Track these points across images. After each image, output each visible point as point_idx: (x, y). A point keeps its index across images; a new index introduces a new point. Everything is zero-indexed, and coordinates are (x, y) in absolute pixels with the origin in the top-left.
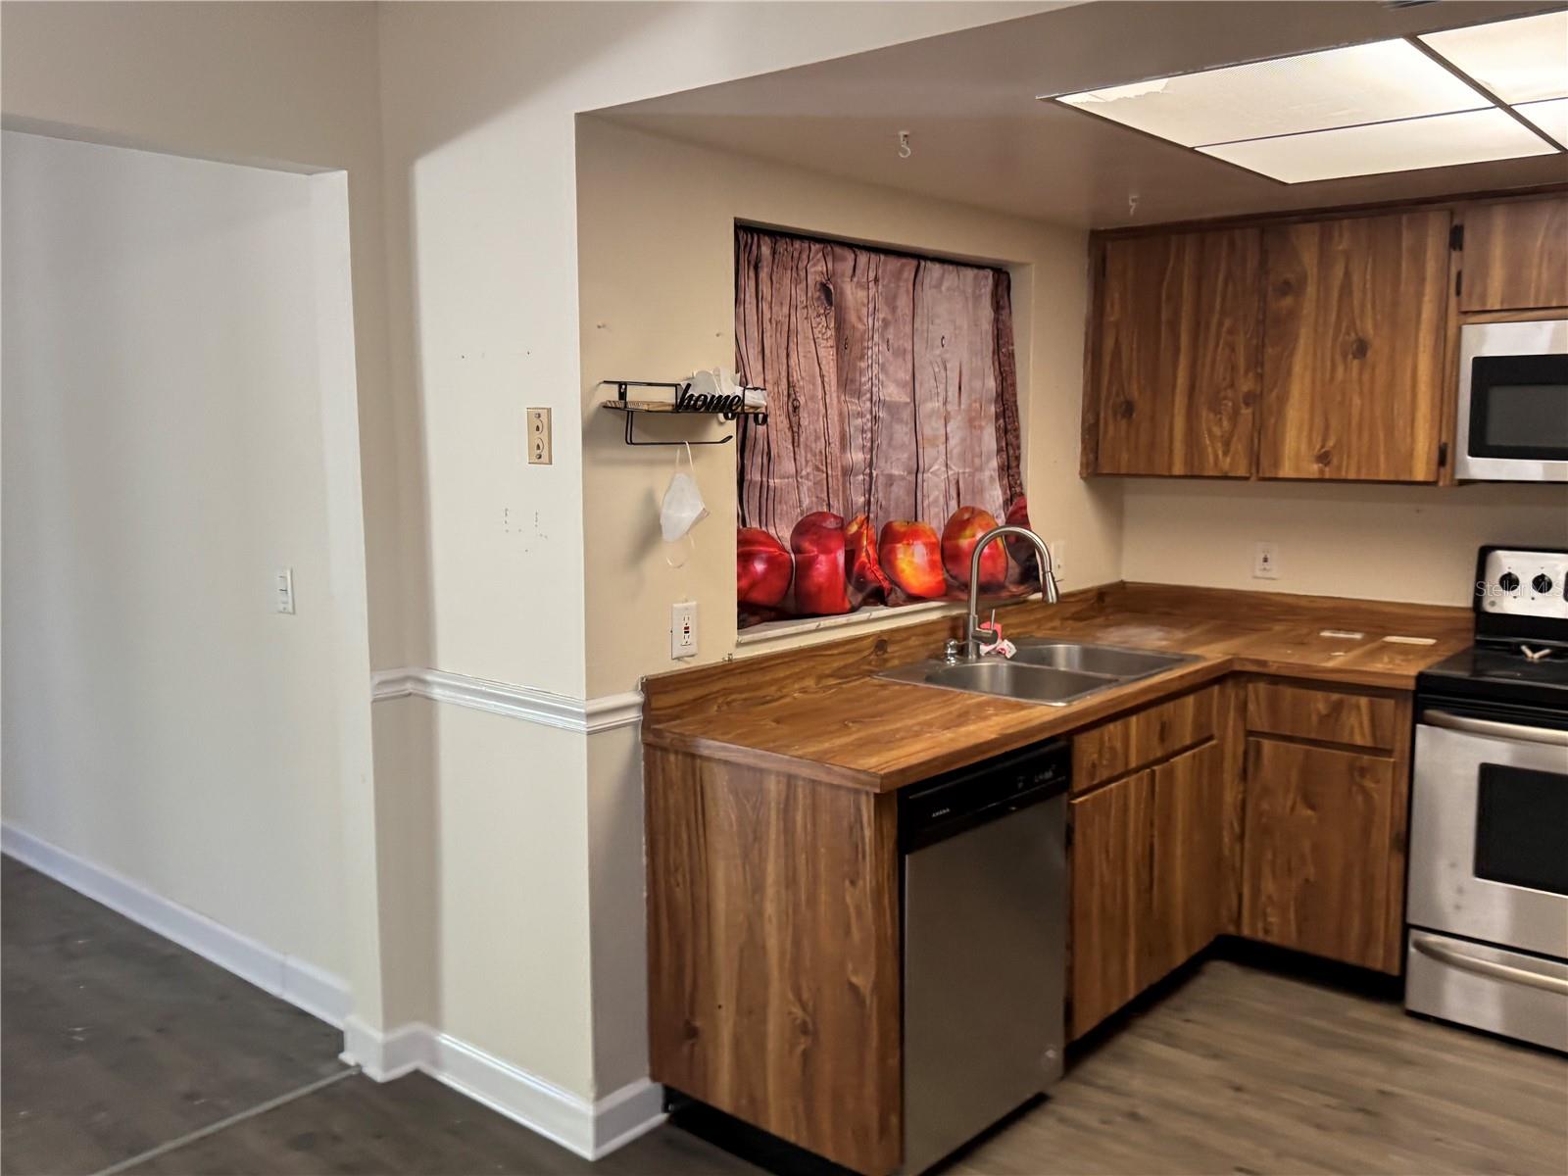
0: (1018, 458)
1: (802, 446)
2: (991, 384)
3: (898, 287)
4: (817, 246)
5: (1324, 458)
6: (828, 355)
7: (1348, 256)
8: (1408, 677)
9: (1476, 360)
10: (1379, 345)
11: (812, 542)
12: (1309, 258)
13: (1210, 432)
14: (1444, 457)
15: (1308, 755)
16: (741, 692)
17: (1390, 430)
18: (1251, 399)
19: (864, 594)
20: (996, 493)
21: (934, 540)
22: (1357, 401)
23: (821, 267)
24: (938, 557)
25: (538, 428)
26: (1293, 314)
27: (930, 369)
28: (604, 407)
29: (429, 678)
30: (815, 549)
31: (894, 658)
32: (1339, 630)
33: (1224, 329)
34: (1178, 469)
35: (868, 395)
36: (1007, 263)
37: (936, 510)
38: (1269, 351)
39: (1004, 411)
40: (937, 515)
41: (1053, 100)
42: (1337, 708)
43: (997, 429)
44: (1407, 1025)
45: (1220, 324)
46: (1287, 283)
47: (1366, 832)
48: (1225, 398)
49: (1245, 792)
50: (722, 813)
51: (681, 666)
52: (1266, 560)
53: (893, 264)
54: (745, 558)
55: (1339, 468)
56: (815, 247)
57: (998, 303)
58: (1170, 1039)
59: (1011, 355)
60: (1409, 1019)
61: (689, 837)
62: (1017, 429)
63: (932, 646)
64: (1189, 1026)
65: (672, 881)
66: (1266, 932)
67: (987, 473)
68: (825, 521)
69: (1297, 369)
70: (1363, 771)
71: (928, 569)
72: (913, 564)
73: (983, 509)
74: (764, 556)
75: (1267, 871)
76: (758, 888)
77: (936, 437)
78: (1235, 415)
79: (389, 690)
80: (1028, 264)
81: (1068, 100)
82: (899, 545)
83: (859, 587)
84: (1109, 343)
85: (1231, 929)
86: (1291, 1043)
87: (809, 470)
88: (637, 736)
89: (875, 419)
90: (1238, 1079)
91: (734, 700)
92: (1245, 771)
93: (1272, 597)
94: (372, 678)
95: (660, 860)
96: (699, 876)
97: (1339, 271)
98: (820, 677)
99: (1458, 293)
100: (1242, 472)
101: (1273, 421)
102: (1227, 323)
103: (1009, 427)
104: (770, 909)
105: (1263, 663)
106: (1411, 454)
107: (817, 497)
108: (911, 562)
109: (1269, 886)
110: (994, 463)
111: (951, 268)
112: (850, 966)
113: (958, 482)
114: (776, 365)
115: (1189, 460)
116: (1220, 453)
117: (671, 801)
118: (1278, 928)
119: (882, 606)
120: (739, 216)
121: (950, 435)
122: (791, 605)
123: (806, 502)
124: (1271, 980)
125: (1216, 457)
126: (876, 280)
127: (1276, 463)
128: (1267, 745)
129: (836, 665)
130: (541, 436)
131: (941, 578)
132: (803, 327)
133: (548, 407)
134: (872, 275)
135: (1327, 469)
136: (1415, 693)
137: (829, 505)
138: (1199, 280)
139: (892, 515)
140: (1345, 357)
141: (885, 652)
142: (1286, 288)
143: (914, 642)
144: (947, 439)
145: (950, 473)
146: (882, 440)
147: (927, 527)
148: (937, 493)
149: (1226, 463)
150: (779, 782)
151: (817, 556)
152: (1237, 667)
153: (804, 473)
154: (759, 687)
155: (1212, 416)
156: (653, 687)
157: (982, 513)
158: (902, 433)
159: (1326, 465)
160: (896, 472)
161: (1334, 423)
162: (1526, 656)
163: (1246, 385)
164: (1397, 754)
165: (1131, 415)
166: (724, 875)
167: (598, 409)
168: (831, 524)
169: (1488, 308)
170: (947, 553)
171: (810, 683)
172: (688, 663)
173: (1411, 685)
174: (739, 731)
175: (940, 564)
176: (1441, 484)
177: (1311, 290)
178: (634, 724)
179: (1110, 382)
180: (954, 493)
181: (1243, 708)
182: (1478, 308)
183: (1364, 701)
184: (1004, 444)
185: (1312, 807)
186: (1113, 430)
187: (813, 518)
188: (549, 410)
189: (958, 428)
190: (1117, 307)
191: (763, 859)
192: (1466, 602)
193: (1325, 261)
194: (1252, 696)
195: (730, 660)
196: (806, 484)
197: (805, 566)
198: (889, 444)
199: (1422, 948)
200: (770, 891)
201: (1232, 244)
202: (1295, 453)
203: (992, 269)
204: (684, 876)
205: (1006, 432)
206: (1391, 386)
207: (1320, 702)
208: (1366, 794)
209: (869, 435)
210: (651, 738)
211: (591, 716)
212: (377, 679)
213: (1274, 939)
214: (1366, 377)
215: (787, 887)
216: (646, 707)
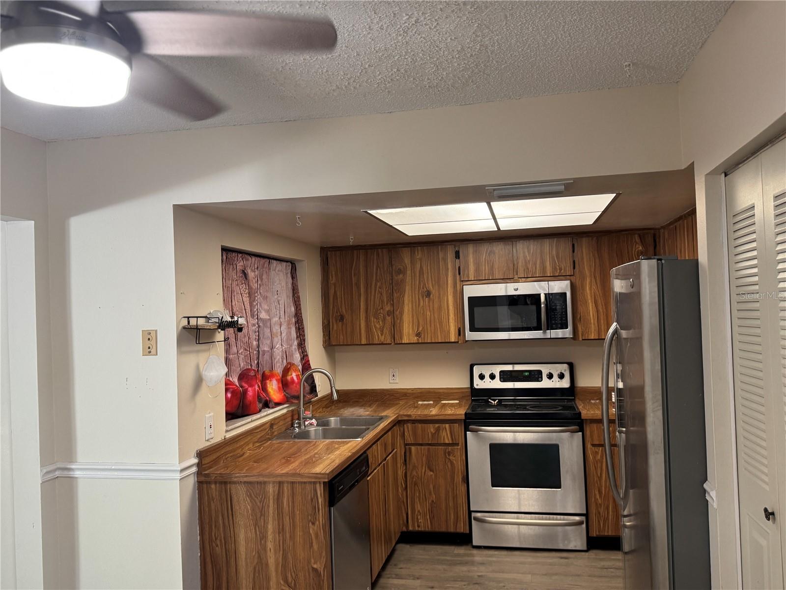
0: (304, 340)
1: (239, 340)
2: (293, 309)
3: (263, 270)
4: (241, 255)
5: (418, 335)
6: (246, 300)
7: (421, 260)
8: (461, 414)
9: (469, 298)
10: (434, 292)
11: (246, 383)
12: (407, 261)
13: (375, 326)
14: (460, 332)
15: (429, 449)
16: (230, 453)
17: (441, 323)
18: (389, 313)
19: (262, 403)
20: (297, 355)
21: (279, 378)
22: (428, 313)
23: (241, 263)
24: (281, 385)
25: (149, 339)
26: (403, 281)
27: (274, 304)
28: (184, 328)
29: (73, 467)
30: (246, 385)
31: (275, 431)
32: (424, 401)
33: (378, 287)
34: (364, 341)
35: (257, 317)
36: (295, 260)
37: (279, 364)
38: (395, 295)
39: (298, 321)
40: (279, 366)
41: (366, 212)
42: (438, 430)
43: (296, 328)
44: (475, 552)
45: (376, 285)
46: (400, 269)
47: (453, 478)
48: (380, 313)
49: (406, 469)
50: (243, 507)
51: (208, 444)
52: (394, 376)
53: (262, 261)
54: (227, 390)
55: (424, 339)
56: (240, 255)
57: (293, 276)
58: (398, 577)
59: (299, 297)
60: (475, 549)
61: (224, 523)
62: (303, 328)
63: (286, 424)
64: (402, 570)
65: (214, 544)
66: (419, 526)
67: (294, 347)
68: (250, 373)
69: (406, 302)
70: (449, 453)
71: (278, 391)
72: (273, 388)
73: (294, 362)
74: (231, 390)
75: (417, 500)
76: (264, 537)
77: (277, 333)
78: (384, 319)
79: (50, 476)
80: (305, 261)
81: (371, 212)
82: (268, 381)
83: (260, 401)
84: (332, 292)
85: (404, 529)
86: (440, 567)
87: (242, 350)
88: (195, 479)
89: (259, 326)
90: (431, 584)
91: (228, 457)
92: (405, 460)
93: (399, 391)
94: (41, 470)
95: (207, 536)
96: (229, 540)
97: (418, 266)
98: (254, 443)
99: (459, 274)
100: (389, 341)
101: (399, 321)
102: (378, 284)
103: (300, 327)
104: (270, 545)
105: (409, 416)
106: (449, 332)
107: (246, 362)
108: (272, 388)
109: (418, 507)
110: (296, 343)
111: (279, 262)
112: (313, 561)
113: (286, 352)
114: (228, 305)
115: (368, 338)
116: (380, 335)
117: (213, 507)
118: (423, 524)
119: (267, 409)
120: (223, 244)
121: (282, 332)
122: (240, 411)
123: (242, 365)
124: (422, 546)
125: (378, 337)
126: (257, 268)
127: (401, 338)
128: (413, 448)
129: (259, 436)
130: (151, 343)
131: (283, 394)
132: (237, 289)
133: (156, 329)
134: (256, 266)
135: (420, 339)
136: (465, 421)
137: (251, 365)
138: (366, 267)
139: (265, 368)
140: (423, 297)
141: (273, 429)
142: (400, 272)
143: (281, 423)
144: (281, 333)
145: (283, 348)
146: (261, 336)
147: (276, 372)
148: (278, 357)
149: (382, 339)
150: (274, 487)
151: (248, 388)
152: (400, 419)
153: (240, 352)
154: (234, 450)
155: (375, 320)
156: (201, 454)
157: (294, 364)
158: (267, 331)
159: (419, 337)
160: (266, 349)
161: (421, 321)
162: (492, 403)
163: (388, 308)
164: (460, 444)
165: (343, 320)
166: (244, 536)
167: (181, 330)
168: (252, 373)
169: (470, 279)
170: (285, 384)
171: (251, 446)
172: (211, 442)
173: (463, 417)
174: (246, 468)
175: (282, 388)
176: (460, 342)
177: (409, 272)
178: (194, 473)
179: (333, 307)
180: (285, 357)
181: (403, 435)
182: (467, 280)
183: (447, 426)
184: (299, 334)
185: (431, 470)
186: (335, 327)
187: (245, 372)
188: (156, 331)
189: (285, 329)
190: (334, 278)
191: (266, 523)
192: (468, 385)
193: (413, 263)
194: (406, 430)
195: (225, 439)
196: (242, 357)
197: (245, 392)
198: (263, 338)
199: (476, 519)
200: (270, 537)
201: (378, 255)
202: (408, 334)
203: (291, 263)
204: (221, 541)
205: (299, 329)
206: (440, 308)
207: (432, 428)
208: (452, 463)
209: (257, 334)
210: (203, 479)
211: (182, 471)
212: (45, 471)
213: (422, 529)
214: (431, 304)
215: (279, 533)
216: (199, 465)
